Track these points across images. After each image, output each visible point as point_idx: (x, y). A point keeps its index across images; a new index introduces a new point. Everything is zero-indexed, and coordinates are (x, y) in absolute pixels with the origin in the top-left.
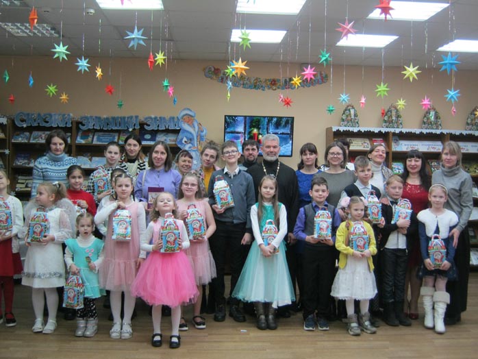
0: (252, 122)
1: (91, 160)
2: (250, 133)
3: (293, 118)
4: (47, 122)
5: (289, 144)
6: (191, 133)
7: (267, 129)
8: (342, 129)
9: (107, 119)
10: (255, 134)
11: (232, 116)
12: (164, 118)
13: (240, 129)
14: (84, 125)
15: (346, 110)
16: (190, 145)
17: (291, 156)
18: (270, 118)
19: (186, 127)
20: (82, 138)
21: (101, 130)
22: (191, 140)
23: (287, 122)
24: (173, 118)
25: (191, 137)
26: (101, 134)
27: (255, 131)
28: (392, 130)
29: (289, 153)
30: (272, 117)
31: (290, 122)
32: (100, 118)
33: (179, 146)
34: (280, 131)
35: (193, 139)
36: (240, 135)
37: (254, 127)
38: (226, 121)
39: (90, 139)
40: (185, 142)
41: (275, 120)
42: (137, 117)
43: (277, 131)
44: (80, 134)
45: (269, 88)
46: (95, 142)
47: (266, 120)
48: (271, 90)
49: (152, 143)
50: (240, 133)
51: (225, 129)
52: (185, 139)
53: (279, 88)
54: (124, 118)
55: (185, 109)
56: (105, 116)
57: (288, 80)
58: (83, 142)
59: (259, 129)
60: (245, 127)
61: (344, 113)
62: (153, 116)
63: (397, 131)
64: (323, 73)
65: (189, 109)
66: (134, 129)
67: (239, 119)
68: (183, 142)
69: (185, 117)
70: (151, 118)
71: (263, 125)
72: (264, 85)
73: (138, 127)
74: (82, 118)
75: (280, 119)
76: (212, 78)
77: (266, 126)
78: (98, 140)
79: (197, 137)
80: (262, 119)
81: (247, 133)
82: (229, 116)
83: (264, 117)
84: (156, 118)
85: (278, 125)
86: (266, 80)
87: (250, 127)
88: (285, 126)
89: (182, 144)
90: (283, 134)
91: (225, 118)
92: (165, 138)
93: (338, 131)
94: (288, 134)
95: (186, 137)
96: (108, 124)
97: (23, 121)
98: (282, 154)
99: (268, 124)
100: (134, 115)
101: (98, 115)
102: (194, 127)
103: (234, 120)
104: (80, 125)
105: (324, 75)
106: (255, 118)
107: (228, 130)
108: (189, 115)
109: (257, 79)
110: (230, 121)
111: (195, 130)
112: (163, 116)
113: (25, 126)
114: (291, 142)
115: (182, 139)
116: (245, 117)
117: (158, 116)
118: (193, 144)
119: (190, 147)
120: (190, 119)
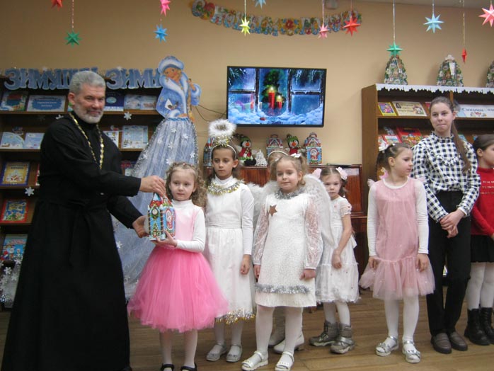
0: (266, 77)
1: (24, 137)
2: (264, 92)
3: (325, 70)
5: (320, 109)
6: (177, 94)
7: (289, 87)
8: (388, 87)
9: (49, 73)
10: (271, 94)
11: (238, 68)
12: (137, 72)
13: (250, 87)
14: (11, 83)
15: (391, 62)
16: (176, 111)
17: (322, 126)
18: (293, 71)
19: (170, 84)
20: (9, 103)
21: (39, 92)
22: (177, 104)
23: (316, 77)
24: (151, 71)
25: (178, 99)
26: (38, 97)
27: (272, 89)
28: (453, 89)
29: (319, 122)
30: (296, 70)
31: (320, 76)
32: (36, 72)
33: (161, 112)
34: (307, 89)
35: (182, 102)
36: (249, 95)
37: (270, 83)
38: (229, 75)
39: (22, 105)
40: (170, 106)
41: (300, 73)
43: (303, 89)
44: (5, 97)
45: (283, 33)
46: (30, 109)
47: (288, 73)
48: (286, 36)
49: (119, 109)
50: (250, 93)
51: (228, 87)
52: (169, 103)
53: (296, 33)
55: (168, 58)
56: (45, 69)
57: (309, 21)
58: (11, 109)
59: (277, 86)
60: (257, 84)
61: (388, 67)
62: (120, 69)
63: (460, 90)
64: (355, 12)
65: (173, 58)
67: (249, 71)
68: (166, 107)
69: (168, 70)
70: (116, 71)
71: (283, 81)
72: (276, 27)
74: (8, 72)
75: (306, 71)
76: (202, 17)
77: (286, 82)
78: (35, 106)
79: (187, 99)
80: (282, 72)
81: (259, 93)
82: (234, 68)
83: (285, 69)
84: (124, 71)
85: (303, 81)
86: (279, 21)
87: (265, 84)
88: (314, 82)
89: (164, 109)
90: (311, 93)
91: (229, 72)
92: (138, 102)
93: (384, 90)
94: (318, 93)
95: (170, 99)
96: (50, 81)
98: (309, 123)
99: (290, 79)
101: (34, 68)
102: (182, 85)
103: (240, 73)
104: (5, 83)
105: (356, 15)
106: (271, 71)
107: (233, 88)
109: (266, 19)
110: (235, 75)
111: (183, 89)
112: (134, 68)
114: (322, 105)
115: (164, 103)
116: (257, 69)
117: (128, 69)
118: (181, 110)
119: (176, 115)
120: (175, 73)
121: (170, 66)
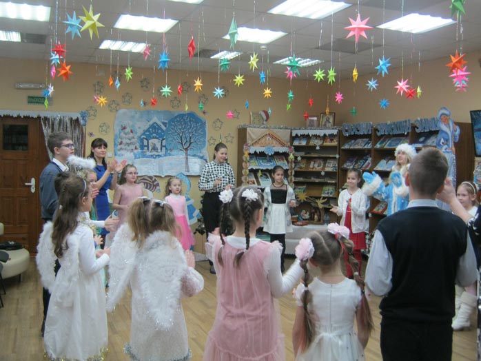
4: (358, 131)
6: (446, 133)
9: (391, 125)
11: (477, 111)
12: (428, 120)
14: (379, 131)
16: (446, 146)
19: (443, 127)
21: (389, 135)
22: (447, 140)
24: (434, 119)
25: (447, 138)
26: (393, 138)
32: (386, 124)
35: (449, 140)
38: (472, 117)
39: (384, 144)
40: (443, 143)
42: (409, 121)
46: (387, 147)
51: (473, 126)
52: (442, 140)
54: (401, 123)
55: (441, 109)
56: (389, 123)
58: (379, 147)
62: (419, 119)
65: (445, 108)
66: (408, 133)
68: (441, 143)
69: (442, 117)
70: (418, 121)
73: (410, 131)
74: (378, 125)
79: (452, 137)
82: (474, 112)
84: (421, 120)
89: (440, 145)
91: (471, 114)
96: (392, 130)
97: (346, 131)
100: (407, 119)
101: (385, 122)
102: (449, 127)
103: (479, 115)
104: (377, 132)
108: (446, 115)
110: (475, 117)
111: (450, 130)
113: (347, 135)
115: (440, 140)
117: (423, 118)
118: (448, 146)
119: (446, 149)
120: (445, 118)
121: (443, 114)
